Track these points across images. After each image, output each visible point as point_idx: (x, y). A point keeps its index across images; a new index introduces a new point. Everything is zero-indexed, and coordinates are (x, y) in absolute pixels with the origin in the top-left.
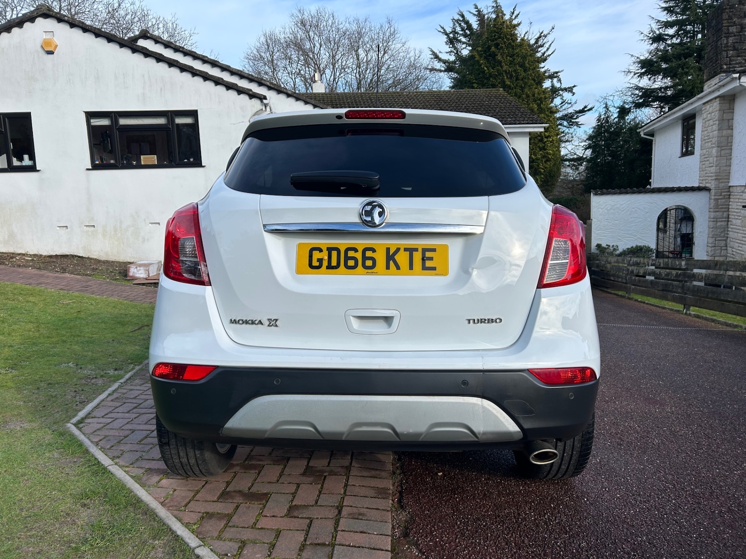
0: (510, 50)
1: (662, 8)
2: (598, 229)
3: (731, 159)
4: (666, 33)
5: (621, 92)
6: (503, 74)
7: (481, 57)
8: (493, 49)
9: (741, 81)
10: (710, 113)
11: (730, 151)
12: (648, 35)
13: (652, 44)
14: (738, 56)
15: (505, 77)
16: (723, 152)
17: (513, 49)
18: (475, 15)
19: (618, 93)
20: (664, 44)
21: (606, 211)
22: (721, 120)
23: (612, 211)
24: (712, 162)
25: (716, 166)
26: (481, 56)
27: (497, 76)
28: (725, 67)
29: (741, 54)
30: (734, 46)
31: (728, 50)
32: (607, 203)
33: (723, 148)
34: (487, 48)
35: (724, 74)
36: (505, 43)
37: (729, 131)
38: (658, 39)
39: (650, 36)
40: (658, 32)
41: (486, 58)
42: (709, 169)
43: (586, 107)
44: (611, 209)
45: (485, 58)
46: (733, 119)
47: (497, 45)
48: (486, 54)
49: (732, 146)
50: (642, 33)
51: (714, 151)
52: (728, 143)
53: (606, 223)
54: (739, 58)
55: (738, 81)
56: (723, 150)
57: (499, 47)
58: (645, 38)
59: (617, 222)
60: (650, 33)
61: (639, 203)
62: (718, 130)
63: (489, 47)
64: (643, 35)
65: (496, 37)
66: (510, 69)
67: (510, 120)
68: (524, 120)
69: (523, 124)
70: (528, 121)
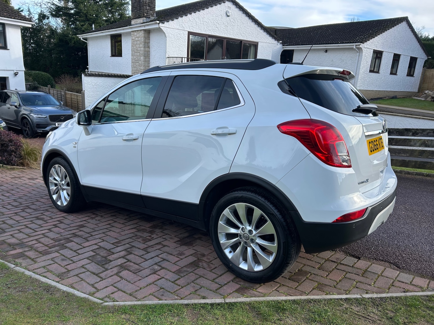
2: (88, 97)
3: (149, 63)
9: (160, 25)
10: (137, 37)
11: (149, 59)
14: (151, 10)
16: (146, 59)
21: (92, 86)
22: (145, 42)
23: (95, 86)
24: (141, 64)
25: (144, 66)
28: (145, 14)
29: (152, 10)
30: (149, 5)
31: (147, 6)
32: (92, 82)
33: (146, 57)
35: (145, 18)
37: (148, 49)
42: (139, 67)
44: (95, 85)
46: (149, 43)
49: (150, 57)
51: (142, 58)
52: (148, 55)
53: (92, 93)
54: (151, 11)
55: (158, 25)
56: (146, 58)
59: (98, 93)
61: (109, 82)
62: (144, 47)
67: (6, 14)
68: (16, 17)
69: (17, 19)
70: (19, 17)
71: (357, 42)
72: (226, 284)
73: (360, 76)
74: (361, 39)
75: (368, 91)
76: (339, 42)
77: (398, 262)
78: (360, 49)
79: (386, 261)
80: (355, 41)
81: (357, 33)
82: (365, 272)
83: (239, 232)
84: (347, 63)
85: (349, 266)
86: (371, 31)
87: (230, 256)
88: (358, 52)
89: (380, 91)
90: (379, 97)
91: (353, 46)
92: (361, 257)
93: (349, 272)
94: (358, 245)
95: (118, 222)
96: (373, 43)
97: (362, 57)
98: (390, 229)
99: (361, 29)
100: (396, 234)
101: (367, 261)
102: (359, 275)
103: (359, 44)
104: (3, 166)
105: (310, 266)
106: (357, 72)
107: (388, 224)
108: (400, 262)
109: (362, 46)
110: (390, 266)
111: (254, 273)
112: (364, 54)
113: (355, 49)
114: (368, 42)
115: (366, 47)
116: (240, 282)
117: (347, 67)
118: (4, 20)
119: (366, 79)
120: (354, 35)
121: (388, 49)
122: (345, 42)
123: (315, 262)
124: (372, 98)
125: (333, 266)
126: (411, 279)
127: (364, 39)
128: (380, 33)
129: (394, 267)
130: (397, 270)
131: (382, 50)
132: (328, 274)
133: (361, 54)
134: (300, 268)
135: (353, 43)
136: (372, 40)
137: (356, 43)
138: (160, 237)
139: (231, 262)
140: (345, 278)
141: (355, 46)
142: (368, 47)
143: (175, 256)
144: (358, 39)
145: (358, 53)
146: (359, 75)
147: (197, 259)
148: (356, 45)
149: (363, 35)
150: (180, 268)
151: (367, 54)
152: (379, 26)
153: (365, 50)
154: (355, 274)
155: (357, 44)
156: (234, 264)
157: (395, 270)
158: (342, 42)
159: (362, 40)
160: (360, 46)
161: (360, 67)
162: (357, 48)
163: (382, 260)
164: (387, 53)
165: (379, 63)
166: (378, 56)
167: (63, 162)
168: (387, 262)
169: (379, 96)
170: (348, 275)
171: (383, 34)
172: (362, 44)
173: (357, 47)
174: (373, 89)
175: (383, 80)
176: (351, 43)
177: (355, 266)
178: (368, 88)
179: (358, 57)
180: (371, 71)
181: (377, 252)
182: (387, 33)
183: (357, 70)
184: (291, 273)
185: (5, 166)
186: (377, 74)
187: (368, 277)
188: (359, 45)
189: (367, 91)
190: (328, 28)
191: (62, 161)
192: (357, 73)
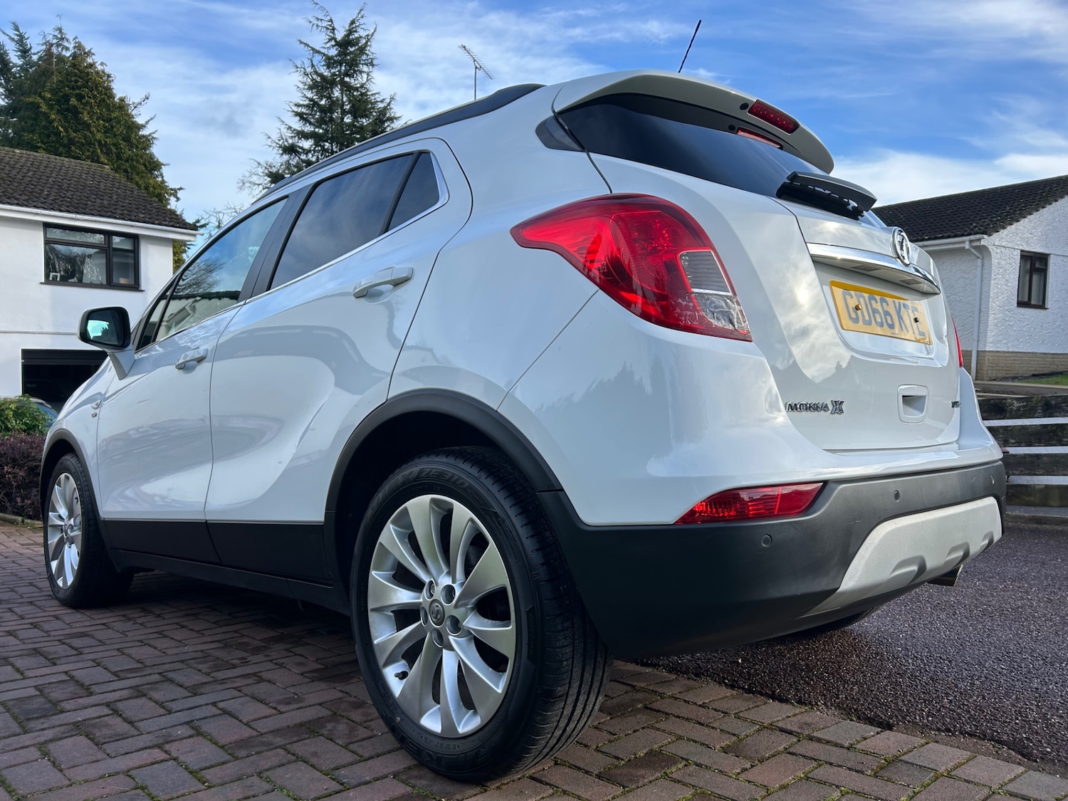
0: (104, 110)
1: (293, 111)
4: (301, 145)
5: (234, 210)
6: (94, 145)
7: (52, 109)
8: (73, 101)
12: (277, 141)
13: (282, 154)
15: (99, 151)
17: (109, 110)
18: (13, 39)
19: (231, 211)
20: (297, 158)
26: (51, 107)
27: (83, 144)
34: (63, 97)
36: (95, 97)
38: (290, 150)
39: (281, 143)
40: (290, 141)
41: (61, 114)
43: (198, 221)
45: (59, 112)
47: (80, 97)
48: (60, 106)
50: (269, 138)
57: (84, 101)
58: (274, 145)
60: (279, 140)
63: (66, 98)
64: (270, 140)
65: (79, 84)
66: (108, 140)
67: (143, 216)
68: (165, 221)
69: (166, 225)
70: (171, 222)
71: (972, 232)
72: (367, 783)
73: (991, 317)
74: (982, 226)
75: (1021, 355)
76: (926, 238)
77: (1027, 739)
78: (983, 250)
79: (985, 736)
80: (966, 231)
81: (971, 215)
82: (888, 766)
83: (421, 598)
84: (953, 287)
85: (836, 745)
86: (1008, 208)
87: (396, 687)
88: (978, 258)
89: (1056, 354)
90: (1055, 370)
91: (964, 242)
92: (898, 724)
93: (831, 764)
94: (897, 690)
95: (190, 628)
96: (1017, 234)
97: (991, 270)
98: (1024, 650)
99: (983, 205)
100: (1041, 662)
101: (914, 736)
102: (862, 773)
103: (978, 236)
104: (23, 521)
105: (695, 742)
106: (983, 306)
107: (1021, 638)
108: (1035, 738)
109: (986, 241)
110: (997, 752)
111: (457, 743)
112: (995, 261)
113: (968, 250)
114: (1003, 233)
115: (999, 244)
116: (420, 778)
117: (955, 296)
118: (137, 227)
119: (1011, 324)
120: (963, 219)
121: (1062, 248)
122: (940, 235)
123: (722, 730)
124: (1036, 373)
125: (781, 744)
126: (1062, 791)
127: (992, 226)
128: (1032, 210)
129: (1009, 754)
130: (1019, 764)
131: (1047, 252)
132: (748, 766)
133: (986, 261)
134: (655, 747)
135: (963, 235)
136: (1013, 226)
137: (969, 235)
138: (271, 661)
139: (400, 709)
140: (808, 778)
141: (967, 243)
142: (1003, 244)
143: (271, 705)
144: (975, 227)
145: (979, 261)
146: (988, 314)
147: (330, 713)
148: (971, 241)
149: (989, 217)
150: (255, 733)
151: (1003, 262)
152: (1030, 195)
153: (998, 251)
154: (849, 769)
155: (972, 237)
156: (407, 716)
157: (1013, 762)
158: (932, 237)
159: (986, 228)
160: (982, 243)
161: (989, 295)
162: (975, 248)
163: (969, 734)
164: (1062, 258)
165: (1042, 283)
166: (1037, 266)
167: (74, 463)
168: (989, 740)
169: (1053, 368)
170: (821, 773)
171: (1042, 211)
172: (985, 236)
173: (975, 244)
174: (1035, 351)
175: (1060, 326)
176: (956, 236)
177: (858, 747)
178: (1021, 346)
179: (979, 269)
180: (1020, 304)
181: (959, 711)
182: (1053, 209)
183: (983, 301)
184: (618, 758)
185: (29, 521)
186: (1041, 311)
187: (894, 777)
188: (979, 240)
189: (1018, 355)
190: (897, 212)
191: (73, 461)
192: (982, 309)
